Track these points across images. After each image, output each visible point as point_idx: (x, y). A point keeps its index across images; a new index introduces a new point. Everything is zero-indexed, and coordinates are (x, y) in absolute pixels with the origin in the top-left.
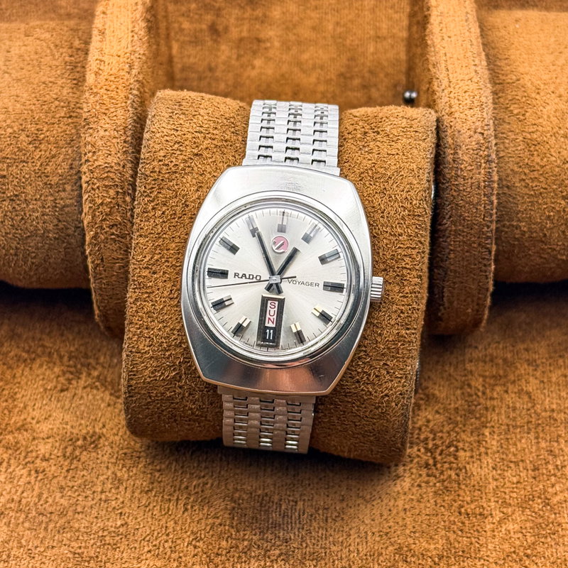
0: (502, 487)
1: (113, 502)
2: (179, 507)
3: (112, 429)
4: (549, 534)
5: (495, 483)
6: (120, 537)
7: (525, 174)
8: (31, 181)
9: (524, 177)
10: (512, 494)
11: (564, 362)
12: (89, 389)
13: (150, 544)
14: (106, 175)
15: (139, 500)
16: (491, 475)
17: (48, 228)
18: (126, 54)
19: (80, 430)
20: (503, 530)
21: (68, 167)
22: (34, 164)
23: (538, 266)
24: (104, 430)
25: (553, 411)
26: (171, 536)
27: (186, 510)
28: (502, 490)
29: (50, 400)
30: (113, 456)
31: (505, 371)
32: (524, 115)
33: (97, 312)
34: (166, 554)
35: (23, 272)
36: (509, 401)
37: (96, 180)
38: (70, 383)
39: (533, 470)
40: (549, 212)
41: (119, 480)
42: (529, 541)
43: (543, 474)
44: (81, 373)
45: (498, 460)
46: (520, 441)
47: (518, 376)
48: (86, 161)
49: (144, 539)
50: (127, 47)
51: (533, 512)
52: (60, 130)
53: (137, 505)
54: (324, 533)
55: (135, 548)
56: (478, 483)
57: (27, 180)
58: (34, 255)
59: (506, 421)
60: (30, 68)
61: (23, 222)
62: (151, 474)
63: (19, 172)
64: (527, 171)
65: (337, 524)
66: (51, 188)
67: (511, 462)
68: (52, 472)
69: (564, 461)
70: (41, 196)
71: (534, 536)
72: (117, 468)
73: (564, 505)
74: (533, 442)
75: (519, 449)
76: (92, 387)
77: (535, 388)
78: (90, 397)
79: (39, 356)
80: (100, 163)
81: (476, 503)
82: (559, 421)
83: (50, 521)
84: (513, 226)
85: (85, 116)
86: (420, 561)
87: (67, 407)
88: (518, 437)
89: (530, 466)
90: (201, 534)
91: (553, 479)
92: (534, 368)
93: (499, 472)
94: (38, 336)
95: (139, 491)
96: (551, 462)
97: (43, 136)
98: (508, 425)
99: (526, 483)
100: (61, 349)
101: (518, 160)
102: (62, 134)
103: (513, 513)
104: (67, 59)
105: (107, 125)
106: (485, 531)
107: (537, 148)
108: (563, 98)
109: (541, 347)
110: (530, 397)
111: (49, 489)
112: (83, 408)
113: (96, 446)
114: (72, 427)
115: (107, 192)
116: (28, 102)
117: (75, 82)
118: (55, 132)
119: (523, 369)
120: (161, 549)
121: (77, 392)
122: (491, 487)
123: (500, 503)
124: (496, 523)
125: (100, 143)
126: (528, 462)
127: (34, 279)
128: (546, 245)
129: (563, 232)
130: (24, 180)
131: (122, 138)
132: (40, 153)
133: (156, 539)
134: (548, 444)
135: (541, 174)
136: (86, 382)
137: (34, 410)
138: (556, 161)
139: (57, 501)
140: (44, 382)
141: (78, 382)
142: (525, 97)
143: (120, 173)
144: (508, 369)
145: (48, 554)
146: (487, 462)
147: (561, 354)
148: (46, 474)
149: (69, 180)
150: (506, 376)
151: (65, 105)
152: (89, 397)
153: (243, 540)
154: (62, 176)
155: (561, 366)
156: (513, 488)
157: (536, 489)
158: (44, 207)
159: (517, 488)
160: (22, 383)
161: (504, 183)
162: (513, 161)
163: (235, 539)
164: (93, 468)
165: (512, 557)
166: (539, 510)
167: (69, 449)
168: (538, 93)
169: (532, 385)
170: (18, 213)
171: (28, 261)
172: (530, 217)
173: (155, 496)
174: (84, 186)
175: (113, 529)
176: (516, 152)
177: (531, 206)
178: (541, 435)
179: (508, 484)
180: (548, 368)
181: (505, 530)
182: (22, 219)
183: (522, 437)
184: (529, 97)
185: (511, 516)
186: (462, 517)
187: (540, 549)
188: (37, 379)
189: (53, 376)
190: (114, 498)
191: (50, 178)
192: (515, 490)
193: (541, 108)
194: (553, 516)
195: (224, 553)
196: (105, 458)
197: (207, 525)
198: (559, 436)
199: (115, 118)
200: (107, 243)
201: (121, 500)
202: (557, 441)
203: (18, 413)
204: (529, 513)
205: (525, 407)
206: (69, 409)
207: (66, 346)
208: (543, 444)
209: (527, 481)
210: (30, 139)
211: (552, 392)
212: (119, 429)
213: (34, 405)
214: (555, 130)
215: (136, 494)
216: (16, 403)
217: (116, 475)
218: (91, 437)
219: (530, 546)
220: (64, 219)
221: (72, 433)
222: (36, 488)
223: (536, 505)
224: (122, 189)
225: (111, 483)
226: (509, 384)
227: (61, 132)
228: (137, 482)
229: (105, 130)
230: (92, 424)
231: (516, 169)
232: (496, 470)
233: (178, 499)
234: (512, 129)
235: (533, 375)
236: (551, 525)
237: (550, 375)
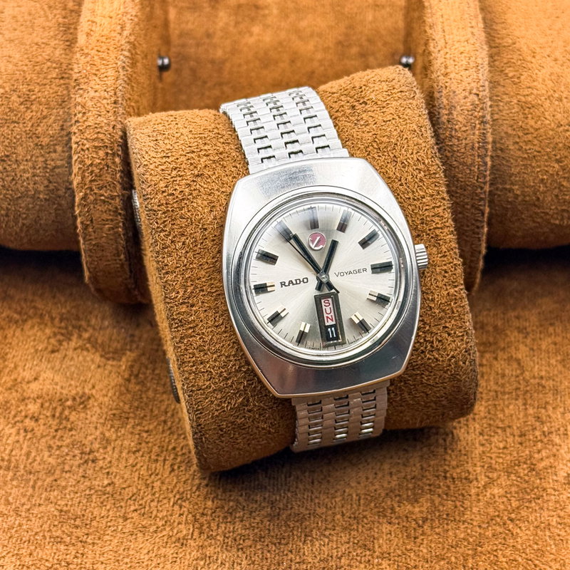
0: (489, 452)
1: (101, 462)
2: (166, 467)
3: (101, 390)
4: (534, 498)
5: (481, 448)
6: (107, 496)
7: (519, 137)
8: (22, 141)
9: (518, 140)
10: (497, 460)
11: (555, 330)
12: (79, 351)
13: (136, 503)
14: (96, 136)
15: (127, 460)
16: (477, 441)
17: (39, 189)
18: (118, 15)
19: (70, 391)
20: (488, 494)
21: (59, 128)
22: (25, 125)
23: (531, 231)
24: (94, 392)
25: (542, 378)
26: (157, 495)
27: (173, 470)
28: (488, 455)
29: (41, 360)
30: (101, 417)
31: (495, 338)
32: (518, 78)
33: (87, 274)
34: (151, 513)
35: (14, 233)
36: (498, 368)
37: (85, 141)
38: (61, 344)
39: (520, 436)
40: (542, 175)
41: (107, 440)
42: (513, 505)
43: (530, 440)
44: (72, 335)
45: (485, 425)
46: (508, 407)
47: (508, 343)
48: (76, 122)
49: (130, 499)
50: (120, 9)
51: (519, 477)
52: (51, 91)
53: (125, 465)
54: (310, 495)
55: (122, 507)
56: (465, 448)
57: (18, 140)
58: (24, 216)
59: (495, 387)
60: (23, 28)
61: (14, 182)
62: (139, 434)
63: (10, 132)
64: (521, 134)
65: (322, 487)
66: (42, 149)
67: (498, 428)
68: (41, 431)
69: (551, 427)
70: (32, 157)
71: (519, 500)
72: (105, 428)
73: (549, 471)
74: (521, 408)
75: (507, 415)
76: (83, 348)
77: (524, 355)
78: (81, 358)
79: (31, 317)
80: (90, 124)
81: (462, 468)
82: (548, 388)
83: (38, 479)
84: (506, 189)
85: (75, 76)
86: (404, 524)
87: (57, 368)
88: (506, 403)
89: (517, 432)
90: (187, 494)
91: (540, 445)
92: (524, 335)
93: (486, 437)
94: (30, 297)
95: (126, 451)
96: (538, 428)
97: (34, 97)
98: (496, 392)
99: (512, 449)
100: (53, 311)
101: (512, 122)
102: (54, 95)
103: (498, 478)
104: (61, 20)
105: (97, 86)
106: (470, 495)
107: (531, 111)
108: (558, 62)
109: (532, 315)
110: (519, 364)
111: (37, 448)
112: (73, 369)
113: (85, 406)
114: (62, 388)
115: (97, 153)
116: (20, 63)
117: (68, 43)
118: (46, 93)
119: (513, 336)
120: (147, 508)
121: (67, 353)
122: (477, 452)
123: (486, 467)
124: (482, 488)
125: (90, 104)
126: (515, 428)
127: (25, 240)
128: (539, 209)
129: (557, 196)
130: (15, 141)
131: (113, 99)
132: (31, 114)
133: (143, 498)
134: (535, 410)
135: (535, 137)
136: (76, 343)
137: (24, 370)
138: (550, 125)
139: (45, 459)
140: (36, 343)
141: (68, 344)
142: (520, 60)
143: (110, 134)
144: (498, 336)
145: (35, 512)
146: (475, 428)
147: (552, 321)
148: (34, 434)
149: (60, 141)
150: (496, 343)
151: (58, 66)
152: (79, 358)
153: (229, 501)
154: (53, 137)
155: (551, 334)
156: (499, 453)
157: (522, 454)
158: (35, 168)
159: (503, 453)
160: (13, 343)
161: (498, 145)
162: (507, 124)
163: (220, 500)
164: (81, 428)
165: (496, 521)
166: (525, 475)
167: (59, 409)
168: (534, 57)
169: (522, 352)
170: (9, 173)
171: (19, 222)
172: (523, 181)
173: (142, 456)
174: (74, 146)
175: (100, 488)
176: (511, 115)
177: (524, 169)
178: (529, 402)
179: (495, 450)
180: (538, 335)
181: (491, 494)
182: (13, 179)
183: (510, 404)
184: (524, 60)
185: (496, 480)
186: (448, 481)
187: (523, 513)
188: (29, 340)
189: (44, 338)
190: (101, 458)
191: (41, 139)
192: (501, 455)
193: (537, 71)
194: (538, 481)
195: (209, 513)
196: (94, 419)
197: (192, 486)
198: (547, 403)
199: (106, 79)
200: (97, 204)
201: (109, 459)
202: (545, 408)
203: (8, 373)
204: (514, 478)
205: (514, 373)
206: (59, 370)
207: (58, 308)
208: (531, 411)
209: (513, 447)
210: (22, 100)
211: (541, 359)
212: (109, 390)
213: (25, 365)
214: (549, 94)
215: (124, 454)
216: (6, 363)
217: (104, 435)
218: (81, 398)
219: (513, 510)
220: (55, 180)
221: (61, 393)
222: (25, 446)
223: (522, 471)
224: (112, 150)
225: (100, 443)
226: (499, 351)
227: (53, 93)
228: (125, 442)
229: (96, 91)
230: (82, 385)
231: (510, 131)
232: (483, 436)
233: (165, 460)
234: (507, 92)
235: (523, 343)
236: (536, 490)
237: (540, 342)
